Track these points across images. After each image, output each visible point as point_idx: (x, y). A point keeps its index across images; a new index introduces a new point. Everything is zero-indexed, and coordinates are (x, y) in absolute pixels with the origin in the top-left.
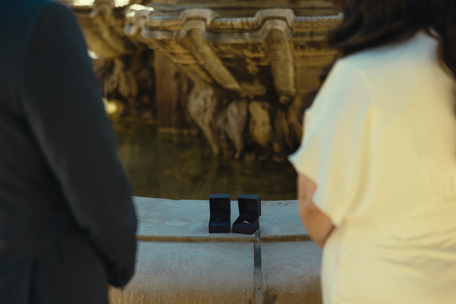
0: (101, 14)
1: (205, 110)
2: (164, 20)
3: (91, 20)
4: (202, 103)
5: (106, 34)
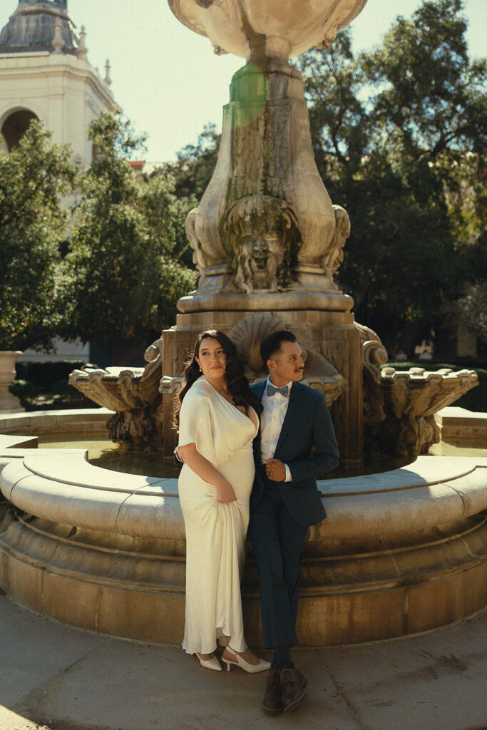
0: (124, 382)
3: (117, 385)
5: (125, 396)
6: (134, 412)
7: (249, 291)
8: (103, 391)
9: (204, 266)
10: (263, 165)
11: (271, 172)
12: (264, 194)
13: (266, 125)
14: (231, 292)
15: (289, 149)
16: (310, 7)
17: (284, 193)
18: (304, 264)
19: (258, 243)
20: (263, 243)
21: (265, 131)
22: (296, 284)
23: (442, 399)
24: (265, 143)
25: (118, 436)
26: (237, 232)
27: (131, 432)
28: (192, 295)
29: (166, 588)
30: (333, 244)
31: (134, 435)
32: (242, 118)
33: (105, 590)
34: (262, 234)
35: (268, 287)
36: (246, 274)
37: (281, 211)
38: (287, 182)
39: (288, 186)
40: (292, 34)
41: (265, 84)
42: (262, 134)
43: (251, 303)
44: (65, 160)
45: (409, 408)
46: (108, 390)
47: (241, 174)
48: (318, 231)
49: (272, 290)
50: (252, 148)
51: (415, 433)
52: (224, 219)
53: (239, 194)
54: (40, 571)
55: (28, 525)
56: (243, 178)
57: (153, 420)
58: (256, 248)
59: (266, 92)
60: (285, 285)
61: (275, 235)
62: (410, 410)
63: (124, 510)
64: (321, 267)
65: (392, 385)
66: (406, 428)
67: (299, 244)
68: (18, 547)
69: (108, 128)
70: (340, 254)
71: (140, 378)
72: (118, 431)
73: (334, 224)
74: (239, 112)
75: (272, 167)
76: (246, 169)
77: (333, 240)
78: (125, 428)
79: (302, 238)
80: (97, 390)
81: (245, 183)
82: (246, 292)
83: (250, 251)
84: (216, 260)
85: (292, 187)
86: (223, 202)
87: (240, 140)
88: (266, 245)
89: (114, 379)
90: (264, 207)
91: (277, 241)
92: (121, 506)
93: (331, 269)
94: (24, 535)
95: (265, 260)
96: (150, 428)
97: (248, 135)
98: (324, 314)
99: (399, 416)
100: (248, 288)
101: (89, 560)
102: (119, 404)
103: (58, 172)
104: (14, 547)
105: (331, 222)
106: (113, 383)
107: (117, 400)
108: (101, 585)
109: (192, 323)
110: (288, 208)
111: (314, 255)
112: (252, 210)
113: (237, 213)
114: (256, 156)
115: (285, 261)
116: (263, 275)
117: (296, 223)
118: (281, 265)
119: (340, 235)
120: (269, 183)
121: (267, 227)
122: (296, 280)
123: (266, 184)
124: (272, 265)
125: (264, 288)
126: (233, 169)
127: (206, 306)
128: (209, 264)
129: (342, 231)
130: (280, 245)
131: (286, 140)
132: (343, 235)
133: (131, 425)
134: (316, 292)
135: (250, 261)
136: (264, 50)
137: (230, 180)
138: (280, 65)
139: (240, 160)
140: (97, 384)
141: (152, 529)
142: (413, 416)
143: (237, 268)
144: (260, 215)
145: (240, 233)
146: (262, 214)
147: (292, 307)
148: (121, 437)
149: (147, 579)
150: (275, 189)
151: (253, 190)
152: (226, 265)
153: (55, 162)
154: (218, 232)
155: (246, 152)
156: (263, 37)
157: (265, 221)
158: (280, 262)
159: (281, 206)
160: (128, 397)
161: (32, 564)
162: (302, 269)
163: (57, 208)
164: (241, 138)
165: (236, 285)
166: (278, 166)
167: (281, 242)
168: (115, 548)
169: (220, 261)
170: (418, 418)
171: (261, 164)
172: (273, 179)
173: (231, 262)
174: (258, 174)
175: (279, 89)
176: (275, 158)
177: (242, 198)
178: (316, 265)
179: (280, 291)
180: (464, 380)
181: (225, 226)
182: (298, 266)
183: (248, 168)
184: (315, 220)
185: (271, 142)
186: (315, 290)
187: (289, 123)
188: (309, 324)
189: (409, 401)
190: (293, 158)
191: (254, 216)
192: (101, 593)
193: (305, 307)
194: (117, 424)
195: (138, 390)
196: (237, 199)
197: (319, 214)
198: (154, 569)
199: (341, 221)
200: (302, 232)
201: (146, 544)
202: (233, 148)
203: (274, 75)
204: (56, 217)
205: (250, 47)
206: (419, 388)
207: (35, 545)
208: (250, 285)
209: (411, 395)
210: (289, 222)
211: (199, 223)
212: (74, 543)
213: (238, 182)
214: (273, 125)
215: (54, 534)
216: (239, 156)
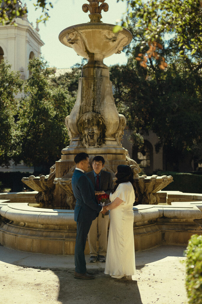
0: (42, 180)
1: (71, 201)
2: (65, 181)
3: (39, 182)
4: (70, 199)
5: (42, 185)
6: (45, 192)
7: (87, 147)
8: (34, 183)
9: (72, 137)
10: (92, 101)
11: (96, 104)
12: (93, 112)
13: (94, 86)
14: (81, 147)
15: (102, 95)
16: (110, 44)
17: (100, 111)
18: (108, 137)
19: (90, 130)
20: (92, 130)
21: (94, 88)
22: (104, 144)
23: (157, 186)
24: (94, 93)
25: (39, 201)
26: (83, 126)
27: (44, 199)
28: (67, 148)
29: (51, 238)
30: (118, 129)
31: (45, 200)
32: (85, 84)
33: (34, 240)
34: (92, 126)
35: (94, 145)
36: (86, 141)
37: (98, 118)
38: (101, 107)
39: (102, 109)
40: (104, 53)
41: (94, 71)
42: (93, 89)
43: (88, 151)
44: (17, 78)
45: (146, 190)
46: (36, 183)
47: (85, 104)
48: (112, 125)
49: (95, 147)
50: (89, 94)
51: (148, 199)
52: (78, 121)
53: (84, 112)
54: (15, 236)
55: (10, 225)
56: (85, 106)
57: (52, 195)
58: (90, 131)
59: (94, 74)
60: (100, 145)
61: (97, 127)
62: (146, 191)
63: (40, 216)
64: (114, 138)
65: (138, 181)
66: (145, 197)
67: (105, 130)
68: (7, 231)
69: (37, 65)
70: (122, 132)
71: (48, 179)
72: (39, 199)
73: (119, 122)
74: (84, 82)
75: (96, 102)
76: (86, 102)
77: (118, 128)
78: (42, 198)
79: (106, 128)
80: (32, 183)
81: (86, 108)
82: (86, 147)
83: (88, 132)
84: (76, 135)
85: (103, 110)
86: (78, 115)
87: (85, 92)
88: (93, 130)
89: (38, 179)
90: (92, 117)
91: (97, 129)
92: (39, 216)
93: (119, 138)
94: (9, 228)
95: (93, 136)
96: (51, 198)
97: (87, 90)
98: (114, 155)
99: (142, 193)
100: (87, 146)
101: (29, 232)
102: (40, 189)
103: (14, 84)
104: (6, 231)
105: (117, 122)
106: (37, 181)
107: (39, 187)
108: (33, 238)
109: (67, 159)
110: (101, 117)
111: (112, 134)
112: (88, 118)
113: (83, 119)
114: (90, 98)
115: (100, 136)
116: (92, 141)
117: (104, 122)
118: (99, 138)
119: (121, 126)
120: (95, 108)
121: (93, 124)
122: (104, 143)
123: (94, 108)
124: (95, 137)
125: (93, 146)
126: (82, 102)
127: (72, 153)
128: (73, 136)
129: (122, 124)
130: (98, 130)
131: (101, 92)
132: (123, 125)
133: (44, 197)
134: (111, 147)
135: (87, 136)
136: (94, 58)
137: (81, 106)
138: (99, 64)
139: (84, 99)
140: (32, 181)
141: (48, 222)
142: (148, 193)
143: (83, 138)
144: (91, 120)
145: (84, 126)
146: (91, 119)
147: (102, 153)
148: (40, 201)
149: (46, 236)
150: (97, 110)
151: (89, 110)
152: (79, 137)
153: (13, 79)
154: (76, 125)
155: (87, 96)
156: (94, 54)
157: (93, 122)
158: (99, 136)
159: (98, 116)
160: (43, 186)
161: (12, 235)
162: (107, 139)
163: (13, 100)
164: (85, 91)
165: (83, 145)
166: (98, 101)
167: (99, 129)
168: (37, 229)
169: (77, 136)
170: (149, 194)
171: (92, 100)
172: (96, 106)
173: (81, 136)
174: (91, 104)
175: (99, 73)
176: (97, 98)
177: (85, 113)
178: (112, 137)
179: (98, 147)
180: (165, 179)
181: (78, 124)
182: (105, 137)
183: (87, 102)
184: (111, 121)
185: (96, 92)
186: (111, 146)
187: (102, 86)
188: (108, 159)
189: (145, 187)
190: (103, 99)
191: (88, 120)
192: (33, 241)
193: (107, 153)
194: (39, 196)
195: (47, 183)
196: (83, 113)
197: (112, 119)
198: (48, 233)
199: (121, 121)
200: (106, 126)
201: (46, 227)
202: (82, 94)
203: (97, 68)
204: (13, 104)
205: (89, 57)
206: (148, 182)
207: (13, 230)
208: (87, 145)
209: (145, 185)
210: (102, 122)
211: (70, 121)
212: (25, 228)
213: (84, 107)
214: (96, 86)
215: (19, 226)
216: (84, 97)
